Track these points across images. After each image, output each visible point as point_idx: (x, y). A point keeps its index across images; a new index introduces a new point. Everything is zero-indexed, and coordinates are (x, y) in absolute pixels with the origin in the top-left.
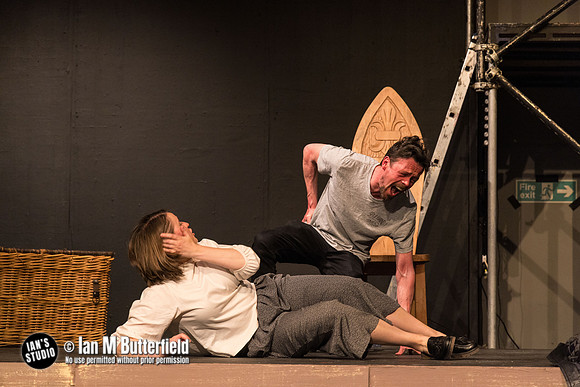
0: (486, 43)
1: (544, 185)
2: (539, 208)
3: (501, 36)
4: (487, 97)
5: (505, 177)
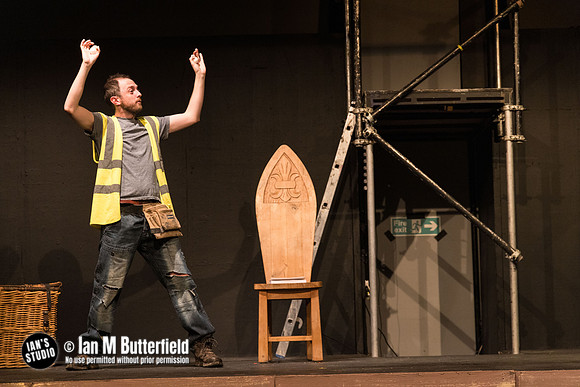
0: (363, 107)
1: (414, 221)
2: (410, 240)
3: (375, 101)
4: (365, 151)
5: (382, 216)
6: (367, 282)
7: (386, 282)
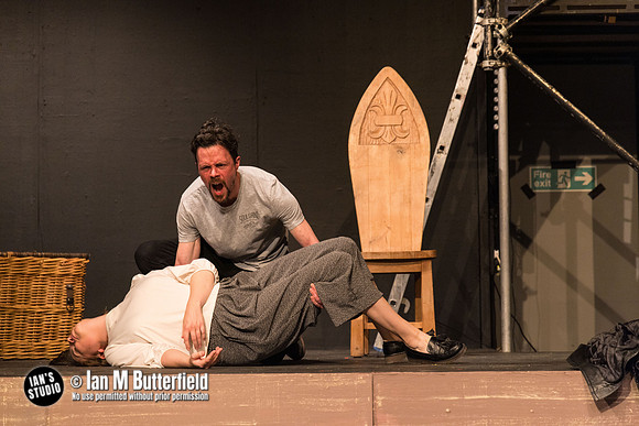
0: (494, 17)
1: (561, 172)
2: (555, 197)
3: (510, 9)
4: (496, 77)
5: (518, 164)
6: (496, 252)
7: (522, 253)
